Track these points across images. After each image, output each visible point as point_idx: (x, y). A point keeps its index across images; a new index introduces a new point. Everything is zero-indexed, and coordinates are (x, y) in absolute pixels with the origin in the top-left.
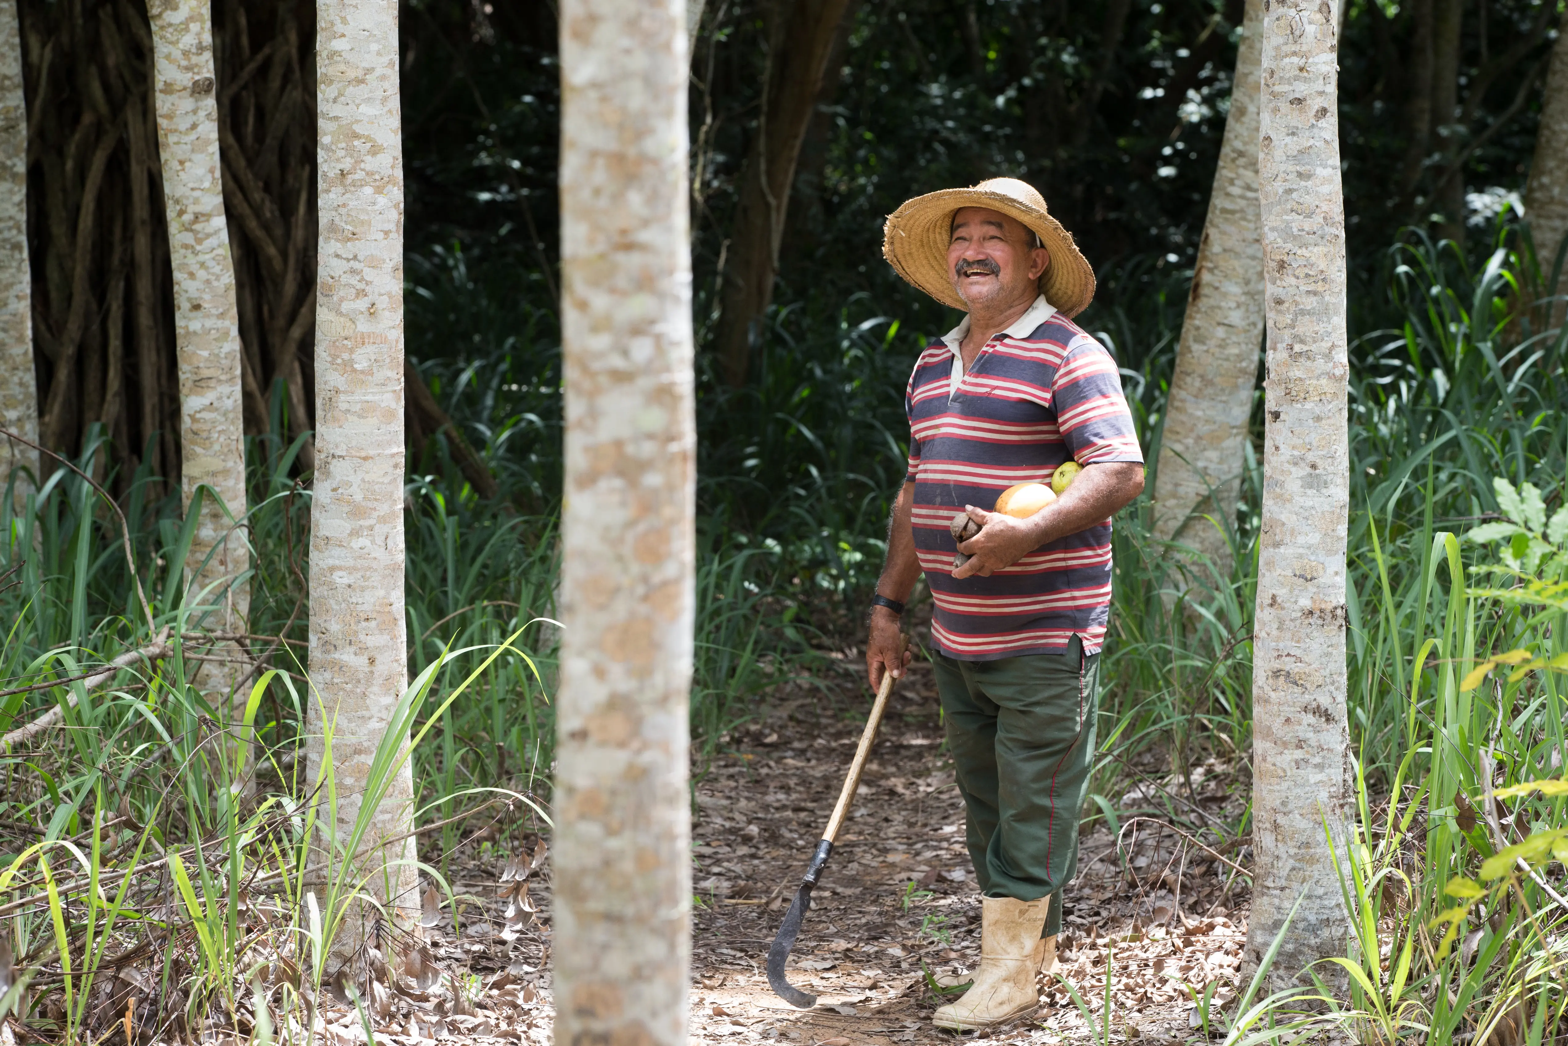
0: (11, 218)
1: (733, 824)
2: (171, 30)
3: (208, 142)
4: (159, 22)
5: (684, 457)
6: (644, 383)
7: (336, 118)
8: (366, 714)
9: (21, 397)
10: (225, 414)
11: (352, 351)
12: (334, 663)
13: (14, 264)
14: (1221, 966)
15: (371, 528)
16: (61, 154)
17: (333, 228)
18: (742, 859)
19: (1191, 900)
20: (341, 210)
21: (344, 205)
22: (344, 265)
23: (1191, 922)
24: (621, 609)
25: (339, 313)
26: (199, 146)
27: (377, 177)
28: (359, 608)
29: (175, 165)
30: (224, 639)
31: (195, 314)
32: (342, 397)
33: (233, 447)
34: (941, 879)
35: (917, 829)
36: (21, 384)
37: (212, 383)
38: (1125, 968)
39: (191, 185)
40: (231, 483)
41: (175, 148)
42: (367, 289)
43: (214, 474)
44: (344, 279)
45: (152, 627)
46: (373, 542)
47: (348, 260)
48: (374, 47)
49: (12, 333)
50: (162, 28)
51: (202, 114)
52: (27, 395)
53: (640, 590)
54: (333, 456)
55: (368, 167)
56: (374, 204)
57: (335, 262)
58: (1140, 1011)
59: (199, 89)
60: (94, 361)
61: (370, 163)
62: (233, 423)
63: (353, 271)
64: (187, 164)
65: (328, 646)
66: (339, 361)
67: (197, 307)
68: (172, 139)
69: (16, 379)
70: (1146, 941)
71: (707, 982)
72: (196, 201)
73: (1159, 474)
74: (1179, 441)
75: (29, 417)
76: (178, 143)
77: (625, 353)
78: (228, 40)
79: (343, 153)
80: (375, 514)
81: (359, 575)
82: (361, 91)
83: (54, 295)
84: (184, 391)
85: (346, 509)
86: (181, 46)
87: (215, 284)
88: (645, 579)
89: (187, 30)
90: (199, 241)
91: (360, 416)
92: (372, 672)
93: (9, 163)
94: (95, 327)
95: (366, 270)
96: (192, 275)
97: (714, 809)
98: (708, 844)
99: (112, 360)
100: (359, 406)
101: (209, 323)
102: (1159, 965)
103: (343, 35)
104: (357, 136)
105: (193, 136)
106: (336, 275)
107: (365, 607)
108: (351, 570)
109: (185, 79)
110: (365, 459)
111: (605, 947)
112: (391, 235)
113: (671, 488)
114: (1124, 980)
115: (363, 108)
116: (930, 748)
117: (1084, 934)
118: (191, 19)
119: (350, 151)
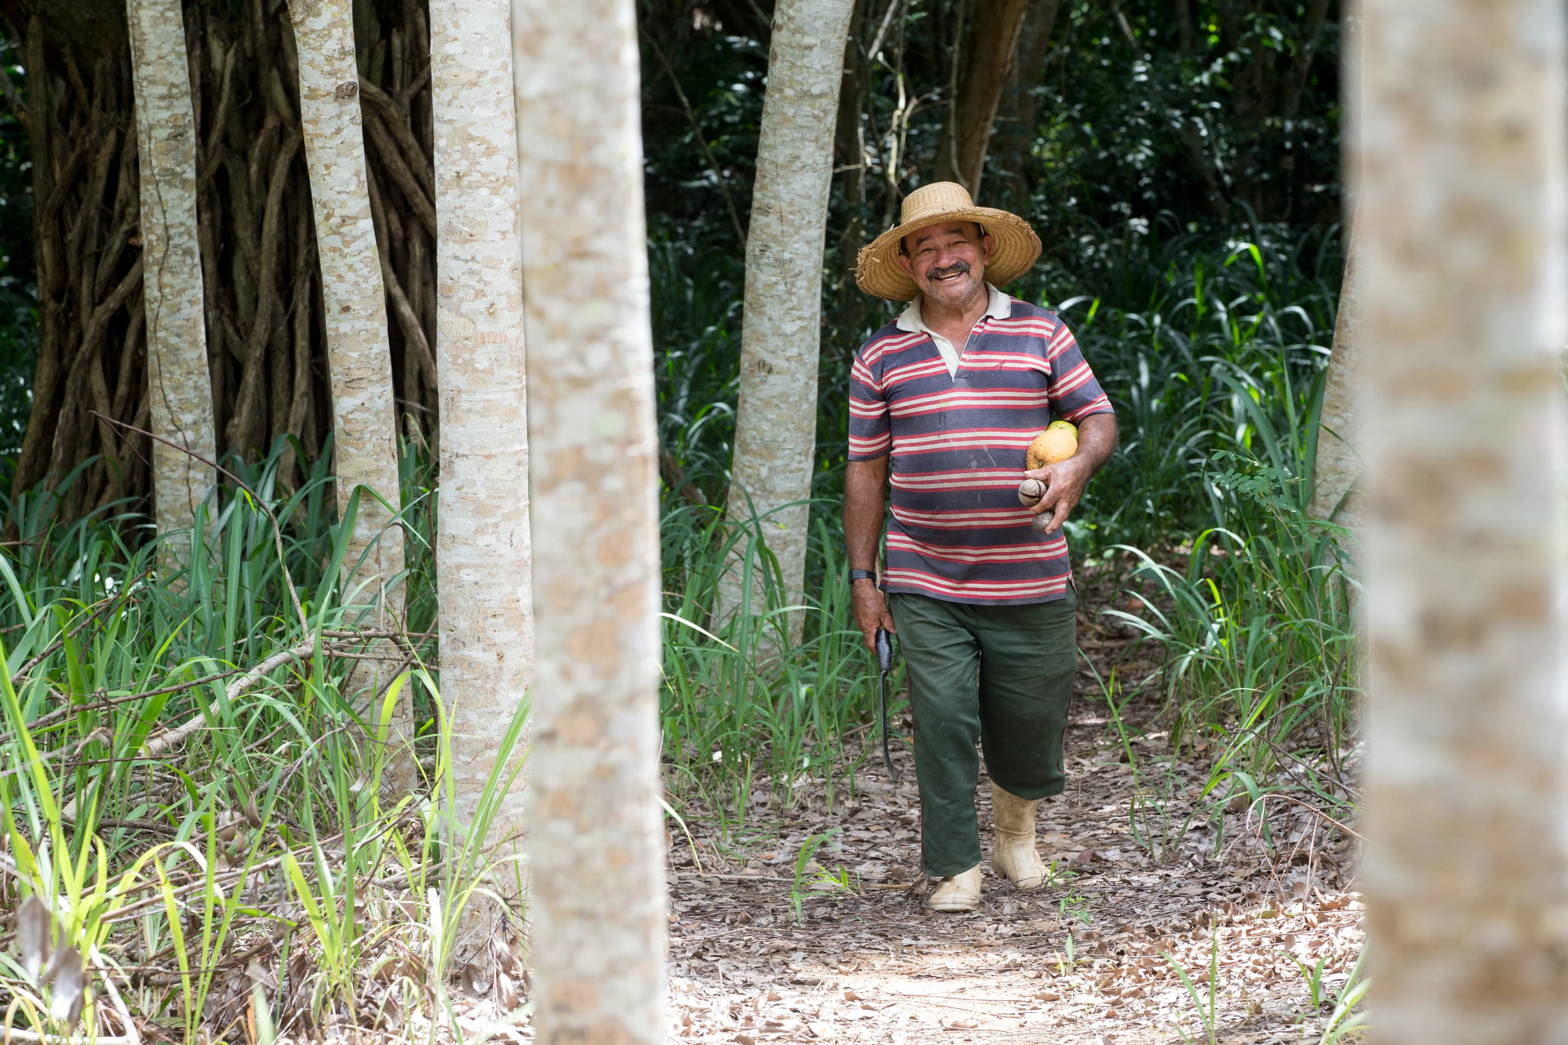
0: (181, 224)
1: (895, 808)
2: (313, 36)
3: (353, 146)
4: (302, 29)
5: (644, 460)
6: (602, 389)
7: (451, 121)
8: (496, 709)
9: (196, 400)
10: (376, 414)
11: (472, 350)
12: (463, 660)
13: (186, 269)
14: (1351, 941)
15: (496, 526)
16: (245, 158)
17: (451, 230)
18: (900, 842)
19: (1332, 875)
20: (458, 212)
21: (461, 207)
22: (465, 267)
23: (1328, 898)
24: (585, 611)
25: (460, 314)
26: (344, 150)
27: (493, 178)
28: (486, 604)
29: (321, 169)
30: (378, 636)
31: (344, 315)
32: (464, 397)
33: (386, 447)
34: (1095, 859)
35: (1078, 809)
36: (196, 388)
37: (363, 384)
38: (1258, 944)
39: (337, 189)
40: (384, 482)
41: (320, 153)
42: (487, 290)
43: (367, 474)
44: (464, 280)
45: (305, 626)
46: (498, 539)
47: (466, 261)
48: (487, 50)
49: (185, 337)
50: (305, 34)
51: (346, 118)
52: (202, 399)
53: (604, 592)
54: (457, 455)
55: (484, 169)
56: (491, 205)
57: (454, 263)
58: (1267, 987)
59: (342, 94)
60: (281, 362)
61: (486, 165)
62: (385, 423)
63: (471, 272)
64: (333, 168)
65: (457, 643)
66: (460, 361)
67: (346, 309)
68: (317, 144)
69: (191, 383)
70: (1281, 917)
71: (842, 967)
72: (343, 205)
73: (1319, 449)
74: (1339, 416)
75: (205, 420)
76: (323, 148)
77: (582, 359)
78: (407, 41)
79: (459, 155)
80: (500, 512)
81: (485, 572)
82: (475, 94)
83: (241, 297)
84: (336, 392)
85: (471, 508)
86: (324, 51)
87: (364, 285)
88: (608, 581)
89: (329, 35)
90: (347, 244)
91: (482, 415)
92: (501, 668)
93: (178, 169)
94: (282, 329)
95: (485, 271)
96: (340, 278)
97: (877, 794)
98: (867, 829)
99: (299, 360)
100: (481, 405)
101: (358, 325)
102: (1290, 940)
103: (456, 39)
104: (471, 138)
105: (338, 140)
106: (455, 276)
107: (492, 604)
108: (477, 567)
109: (329, 85)
110: (488, 457)
111: (579, 944)
112: (508, 236)
113: (632, 491)
114: (1255, 956)
115: (477, 111)
116: (1104, 726)
117: (1220, 911)
118: (333, 25)
119: (465, 153)
